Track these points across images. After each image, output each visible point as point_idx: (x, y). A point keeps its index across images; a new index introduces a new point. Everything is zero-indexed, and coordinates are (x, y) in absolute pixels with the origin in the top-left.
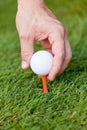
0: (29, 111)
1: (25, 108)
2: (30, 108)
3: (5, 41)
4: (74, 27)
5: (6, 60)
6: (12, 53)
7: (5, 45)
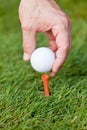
0: (29, 114)
1: (25, 111)
2: (31, 111)
3: (8, 42)
4: (77, 31)
5: (8, 62)
6: (14, 55)
7: (8, 46)
